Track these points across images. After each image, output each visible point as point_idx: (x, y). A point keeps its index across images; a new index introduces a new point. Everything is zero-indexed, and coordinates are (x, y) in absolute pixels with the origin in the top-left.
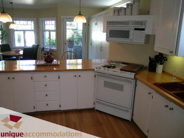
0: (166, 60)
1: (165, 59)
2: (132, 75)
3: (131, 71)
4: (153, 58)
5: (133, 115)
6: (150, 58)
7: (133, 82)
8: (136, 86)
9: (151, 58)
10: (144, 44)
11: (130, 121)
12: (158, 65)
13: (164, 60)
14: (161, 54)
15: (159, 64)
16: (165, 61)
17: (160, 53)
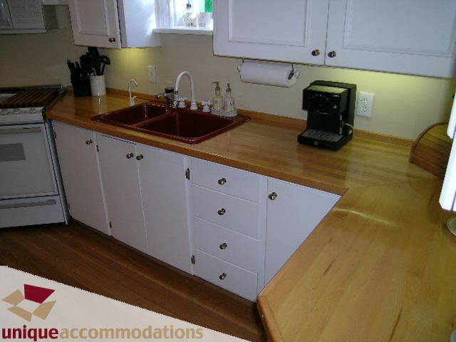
0: (108, 62)
1: (105, 60)
2: (36, 114)
3: (30, 105)
4: (76, 63)
5: (67, 206)
6: (70, 65)
7: (44, 127)
8: (53, 136)
9: (73, 64)
10: (45, 31)
11: (67, 223)
12: (93, 77)
13: (102, 64)
14: (93, 50)
15: (95, 75)
16: (106, 65)
17: (90, 48)
